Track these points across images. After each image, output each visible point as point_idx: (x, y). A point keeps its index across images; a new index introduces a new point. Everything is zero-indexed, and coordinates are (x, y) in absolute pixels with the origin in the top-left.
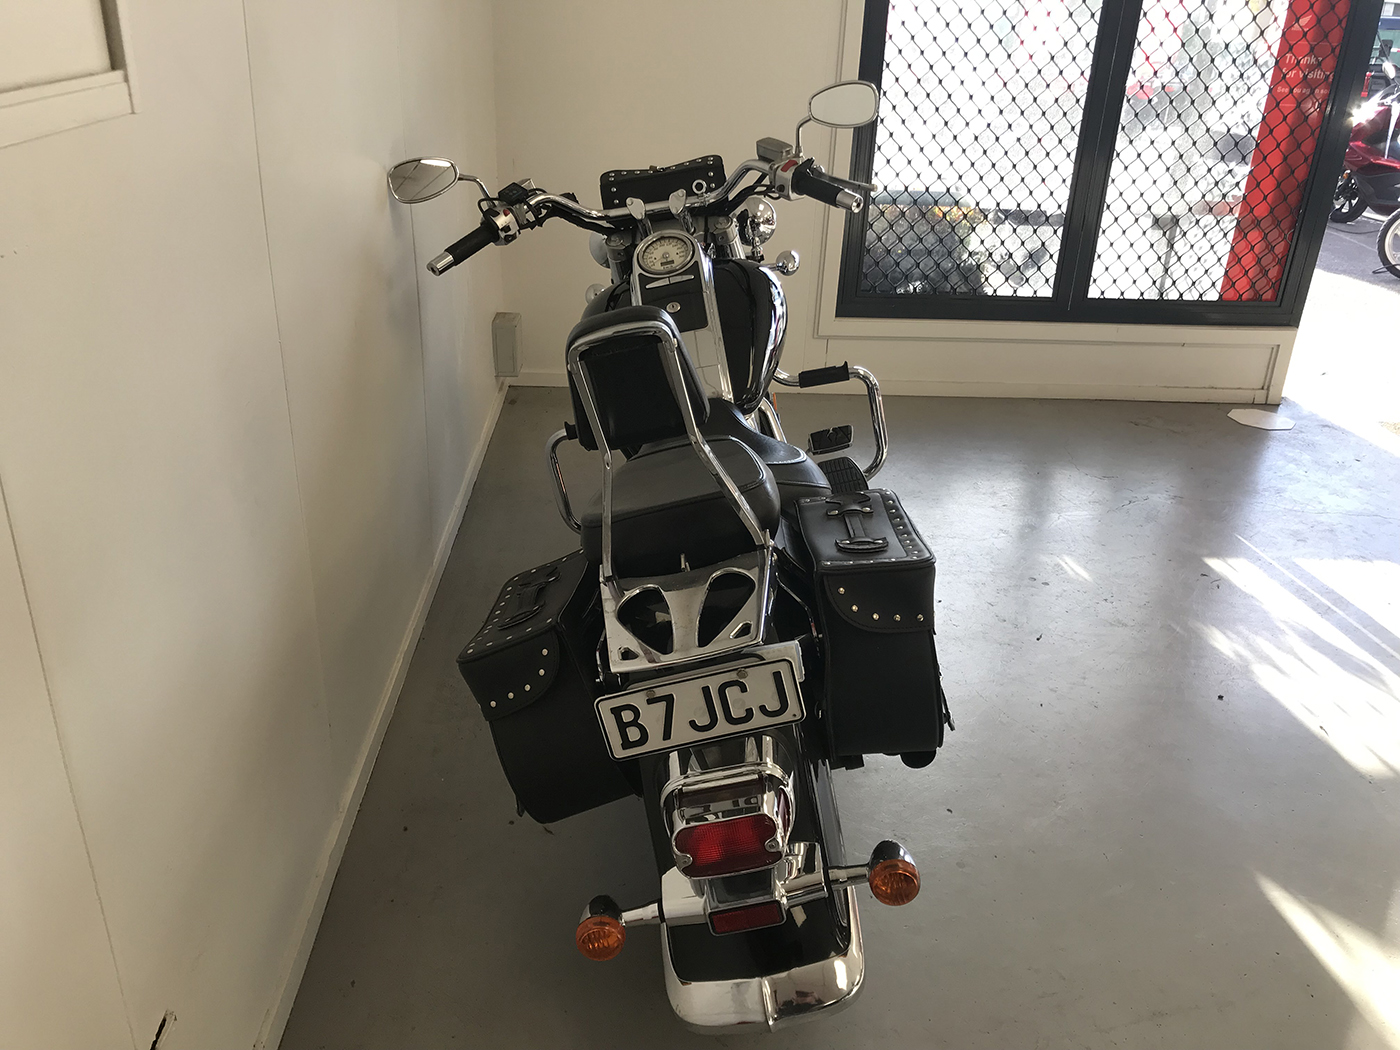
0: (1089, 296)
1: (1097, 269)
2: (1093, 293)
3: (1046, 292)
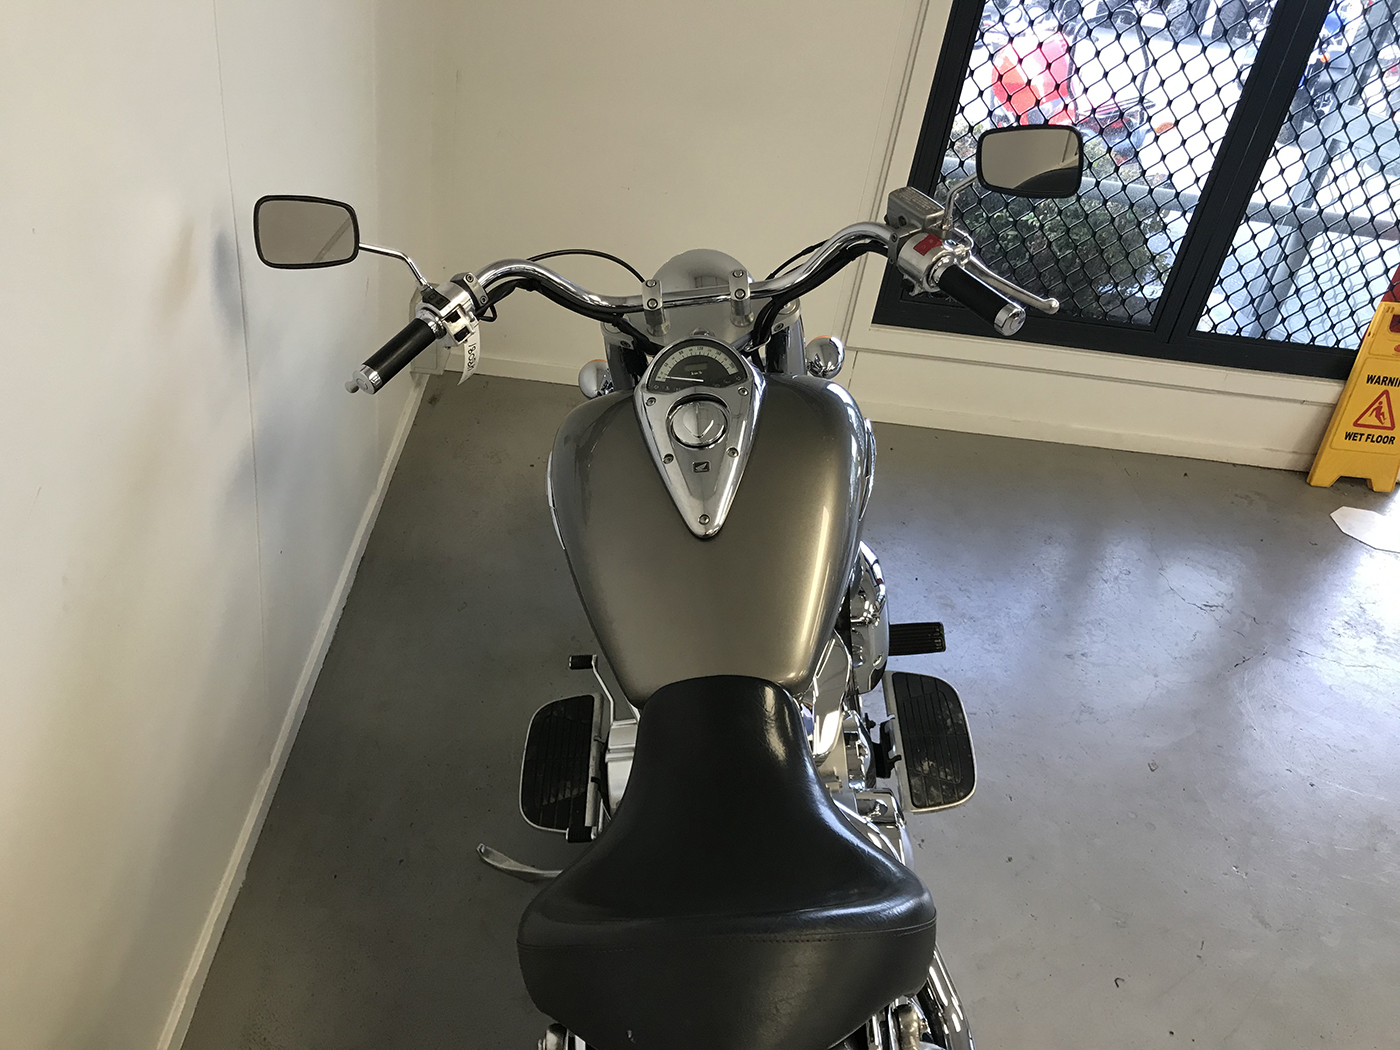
0: (1198, 329)
1: (1215, 297)
2: (1204, 325)
3: (1145, 317)
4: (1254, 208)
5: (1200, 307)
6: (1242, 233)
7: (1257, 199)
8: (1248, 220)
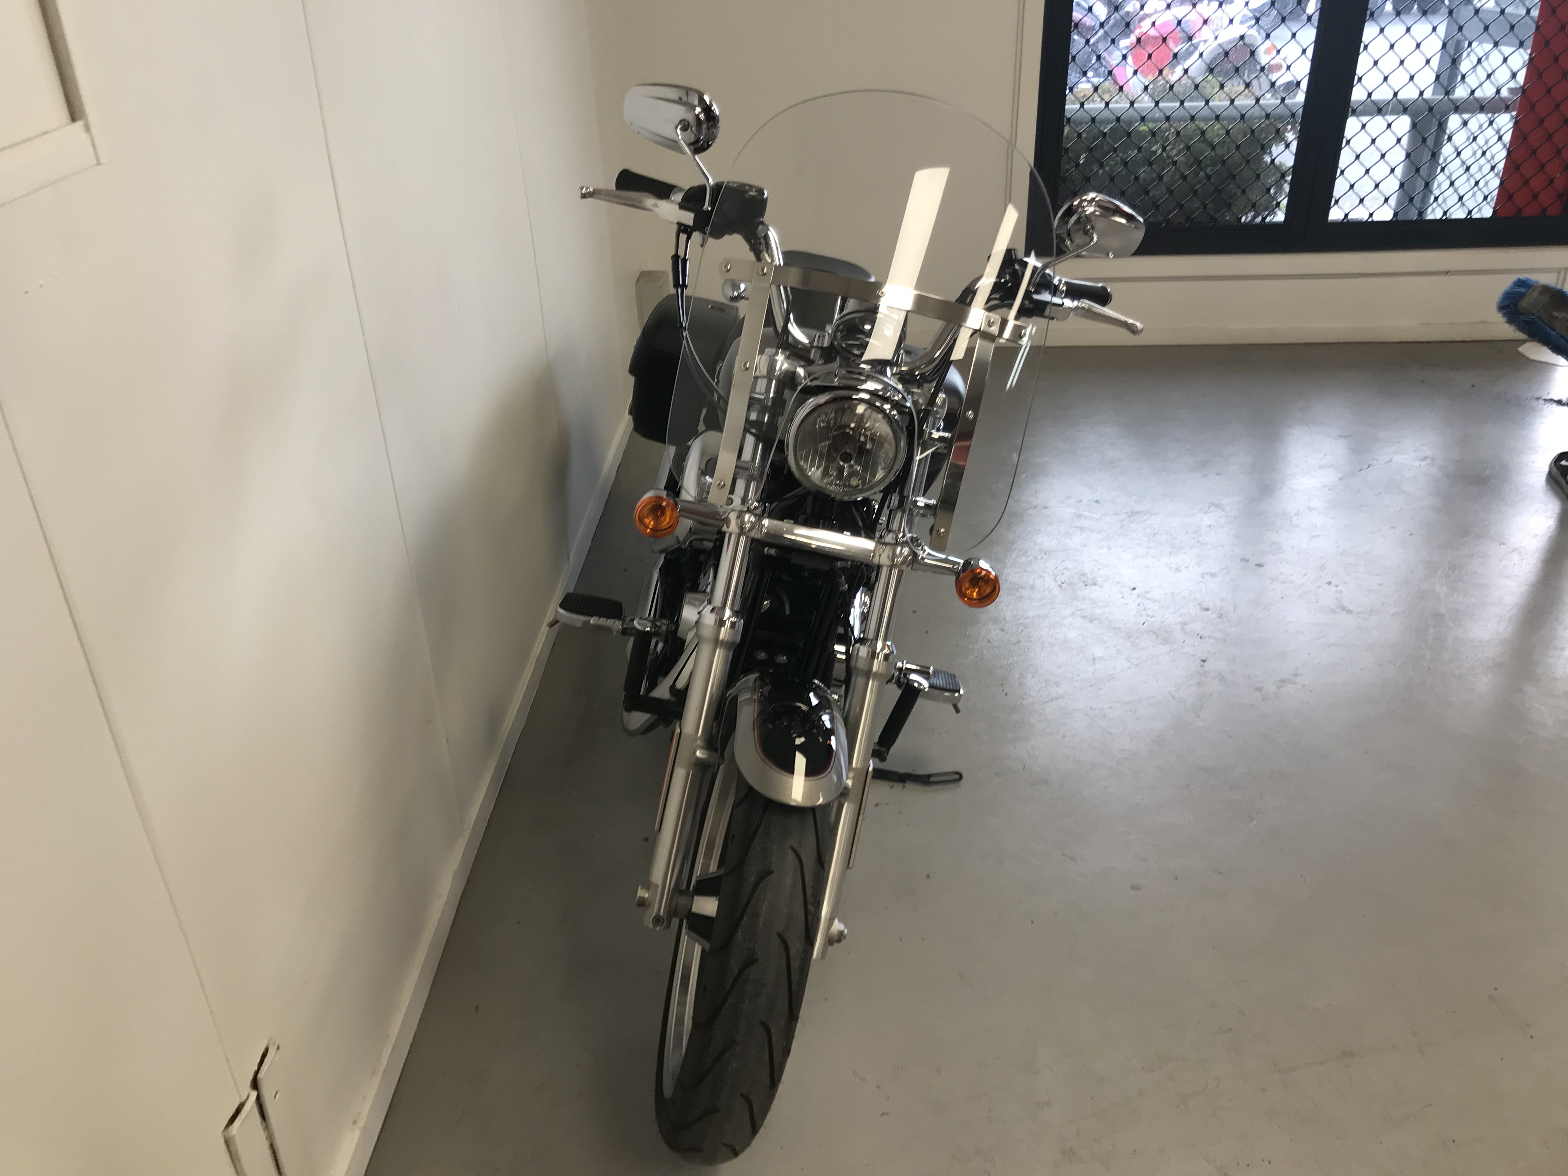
0: (1330, 220)
1: (1340, 186)
2: (1335, 214)
4: (1359, 101)
5: (1326, 198)
6: (1352, 124)
7: (1358, 94)
8: (1354, 112)
